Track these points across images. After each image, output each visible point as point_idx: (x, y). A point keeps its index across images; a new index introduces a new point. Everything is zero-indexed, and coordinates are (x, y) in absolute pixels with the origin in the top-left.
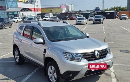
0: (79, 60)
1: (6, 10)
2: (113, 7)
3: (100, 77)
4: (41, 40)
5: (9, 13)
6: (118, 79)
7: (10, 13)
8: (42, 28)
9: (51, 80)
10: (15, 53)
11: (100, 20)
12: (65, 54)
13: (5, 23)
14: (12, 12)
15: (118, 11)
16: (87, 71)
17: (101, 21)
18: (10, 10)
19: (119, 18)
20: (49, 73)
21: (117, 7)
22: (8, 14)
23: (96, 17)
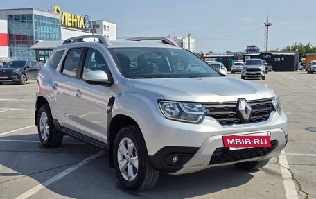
0: (196, 120)
1: (33, 44)
2: (291, 46)
3: (252, 176)
4: (103, 76)
5: (40, 52)
6: (300, 182)
7: (43, 52)
8: (108, 49)
9: (123, 174)
10: (41, 118)
11: (259, 70)
12: (162, 103)
13: (28, 69)
14: (48, 50)
15: (304, 54)
16: (217, 151)
17: (262, 73)
18: (41, 44)
19: (306, 71)
20: (119, 158)
21: (301, 47)
22: (37, 55)
23: (249, 63)
